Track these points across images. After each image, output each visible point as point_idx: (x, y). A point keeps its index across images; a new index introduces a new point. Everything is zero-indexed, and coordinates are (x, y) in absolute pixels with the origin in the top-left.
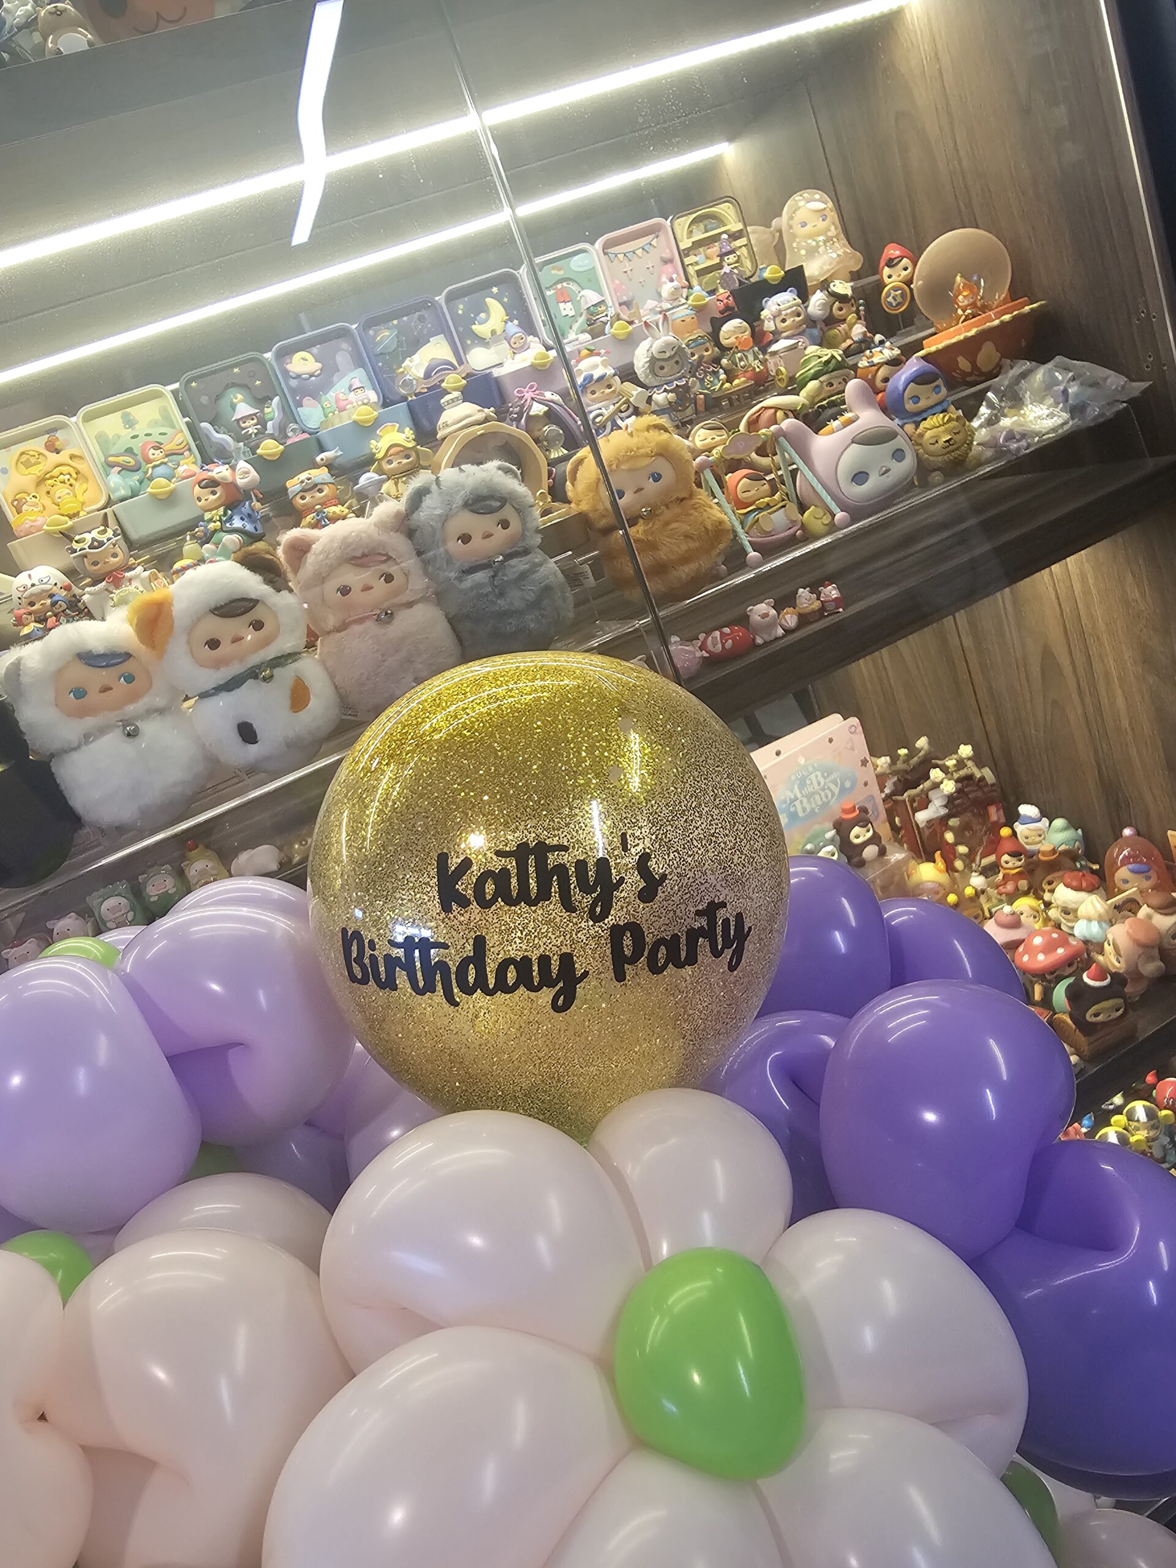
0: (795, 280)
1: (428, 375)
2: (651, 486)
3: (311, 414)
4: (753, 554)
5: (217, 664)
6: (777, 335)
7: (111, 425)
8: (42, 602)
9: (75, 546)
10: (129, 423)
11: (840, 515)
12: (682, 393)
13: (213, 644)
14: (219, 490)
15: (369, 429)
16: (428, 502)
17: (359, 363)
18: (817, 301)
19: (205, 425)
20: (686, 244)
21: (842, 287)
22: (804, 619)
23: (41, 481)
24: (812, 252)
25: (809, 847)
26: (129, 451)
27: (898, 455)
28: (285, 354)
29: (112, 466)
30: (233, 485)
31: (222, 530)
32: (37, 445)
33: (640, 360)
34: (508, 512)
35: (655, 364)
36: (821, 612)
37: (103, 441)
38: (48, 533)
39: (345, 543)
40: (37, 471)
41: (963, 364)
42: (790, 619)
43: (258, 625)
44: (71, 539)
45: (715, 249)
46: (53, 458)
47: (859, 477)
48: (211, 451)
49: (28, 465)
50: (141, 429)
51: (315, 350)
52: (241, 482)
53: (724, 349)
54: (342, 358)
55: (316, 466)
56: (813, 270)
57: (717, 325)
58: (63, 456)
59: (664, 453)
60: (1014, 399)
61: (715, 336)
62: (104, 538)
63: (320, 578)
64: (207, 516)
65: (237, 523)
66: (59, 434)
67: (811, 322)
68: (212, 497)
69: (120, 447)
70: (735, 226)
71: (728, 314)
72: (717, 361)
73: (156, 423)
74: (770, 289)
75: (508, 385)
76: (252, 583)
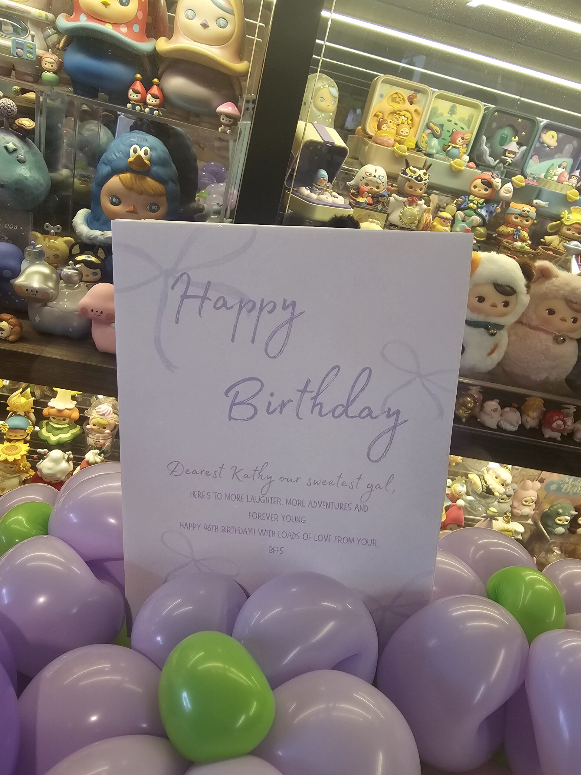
5: (474, 310)
7: (444, 106)
8: (372, 187)
9: (408, 170)
10: (452, 111)
13: (481, 299)
14: (490, 190)
15: (568, 203)
19: (484, 138)
23: (393, 113)
25: (560, 511)
26: (441, 126)
28: (548, 128)
29: (428, 127)
31: (474, 210)
32: (406, 93)
37: (434, 112)
38: (393, 151)
40: (396, 106)
43: (506, 304)
44: (408, 166)
46: (407, 105)
48: (476, 152)
49: (394, 100)
50: (455, 118)
51: (561, 135)
52: (502, 193)
54: (569, 148)
55: (530, 204)
58: (412, 108)
62: (424, 177)
64: (471, 197)
65: (483, 212)
66: (419, 95)
68: (483, 191)
69: (440, 121)
73: (462, 120)
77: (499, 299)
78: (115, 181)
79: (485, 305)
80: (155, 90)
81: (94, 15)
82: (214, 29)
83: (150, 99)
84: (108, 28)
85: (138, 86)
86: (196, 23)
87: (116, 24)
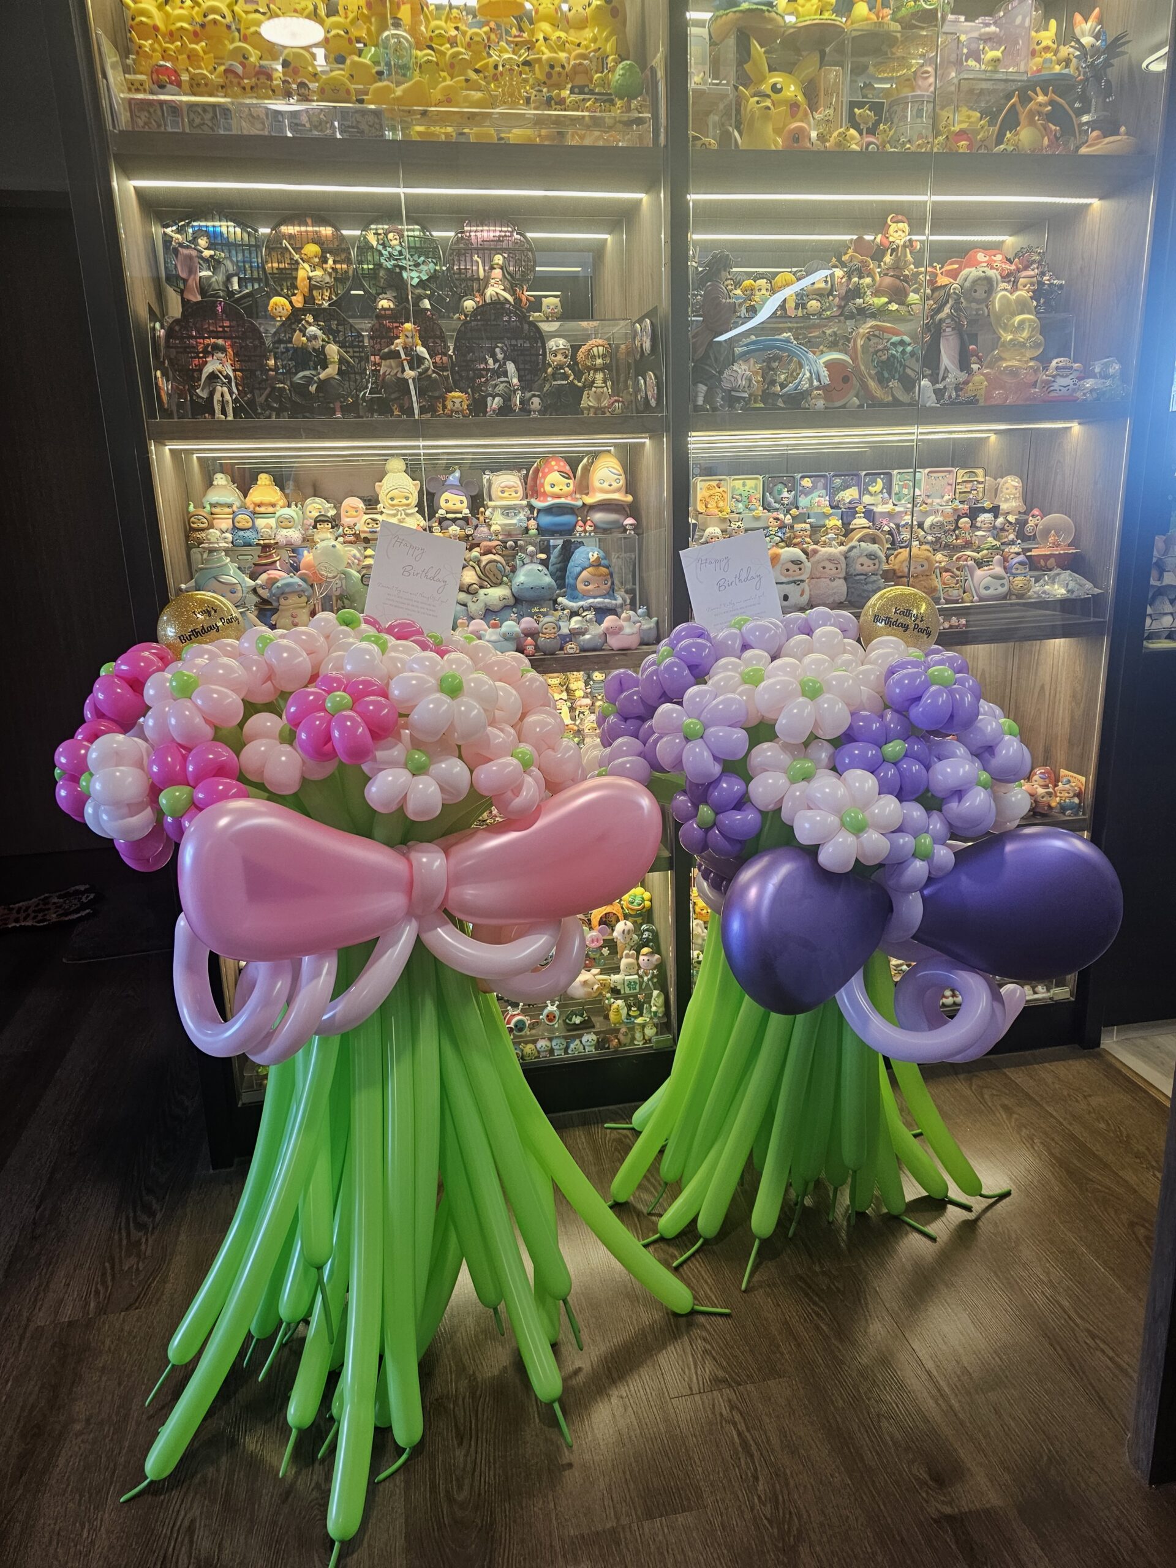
0: (995, 511)
1: (850, 503)
2: (920, 568)
3: (803, 501)
4: (943, 600)
5: (786, 576)
6: (979, 529)
7: (738, 484)
8: (715, 539)
9: (731, 525)
10: (744, 485)
11: (976, 598)
12: (938, 539)
13: (788, 570)
14: (779, 522)
15: (827, 516)
16: (855, 550)
17: (825, 488)
18: (1000, 520)
19: (767, 494)
20: (959, 480)
21: (1011, 518)
22: (951, 627)
23: (710, 496)
24: (1007, 500)
26: (741, 495)
27: (1002, 585)
28: (803, 477)
29: (734, 498)
30: (783, 522)
31: (775, 535)
32: (714, 484)
33: (928, 522)
34: (876, 561)
35: (932, 526)
36: (957, 627)
37: (734, 489)
38: (719, 517)
39: (830, 554)
40: (711, 492)
41: (1042, 563)
42: (947, 625)
43: (800, 569)
44: (730, 522)
45: (969, 485)
46: (717, 489)
47: (987, 588)
48: (765, 504)
49: (708, 490)
50: (747, 488)
51: (813, 479)
52: (786, 521)
53: (957, 527)
54: (820, 485)
56: (1004, 506)
57: (959, 517)
58: (721, 490)
59: (927, 559)
60: (1053, 581)
61: (957, 521)
62: (741, 526)
63: (818, 562)
64: (770, 529)
65: (780, 534)
66: (722, 482)
67: (994, 527)
68: (776, 524)
69: (738, 492)
70: (981, 479)
71: (965, 515)
72: (954, 531)
73: (751, 488)
74: (984, 510)
75: (877, 516)
76: (803, 557)
77: (796, 567)
78: (585, 573)
79: (790, 572)
80: (589, 523)
81: (558, 497)
82: (615, 485)
83: (588, 528)
84: (563, 500)
85: (580, 523)
86: (606, 485)
87: (566, 497)
